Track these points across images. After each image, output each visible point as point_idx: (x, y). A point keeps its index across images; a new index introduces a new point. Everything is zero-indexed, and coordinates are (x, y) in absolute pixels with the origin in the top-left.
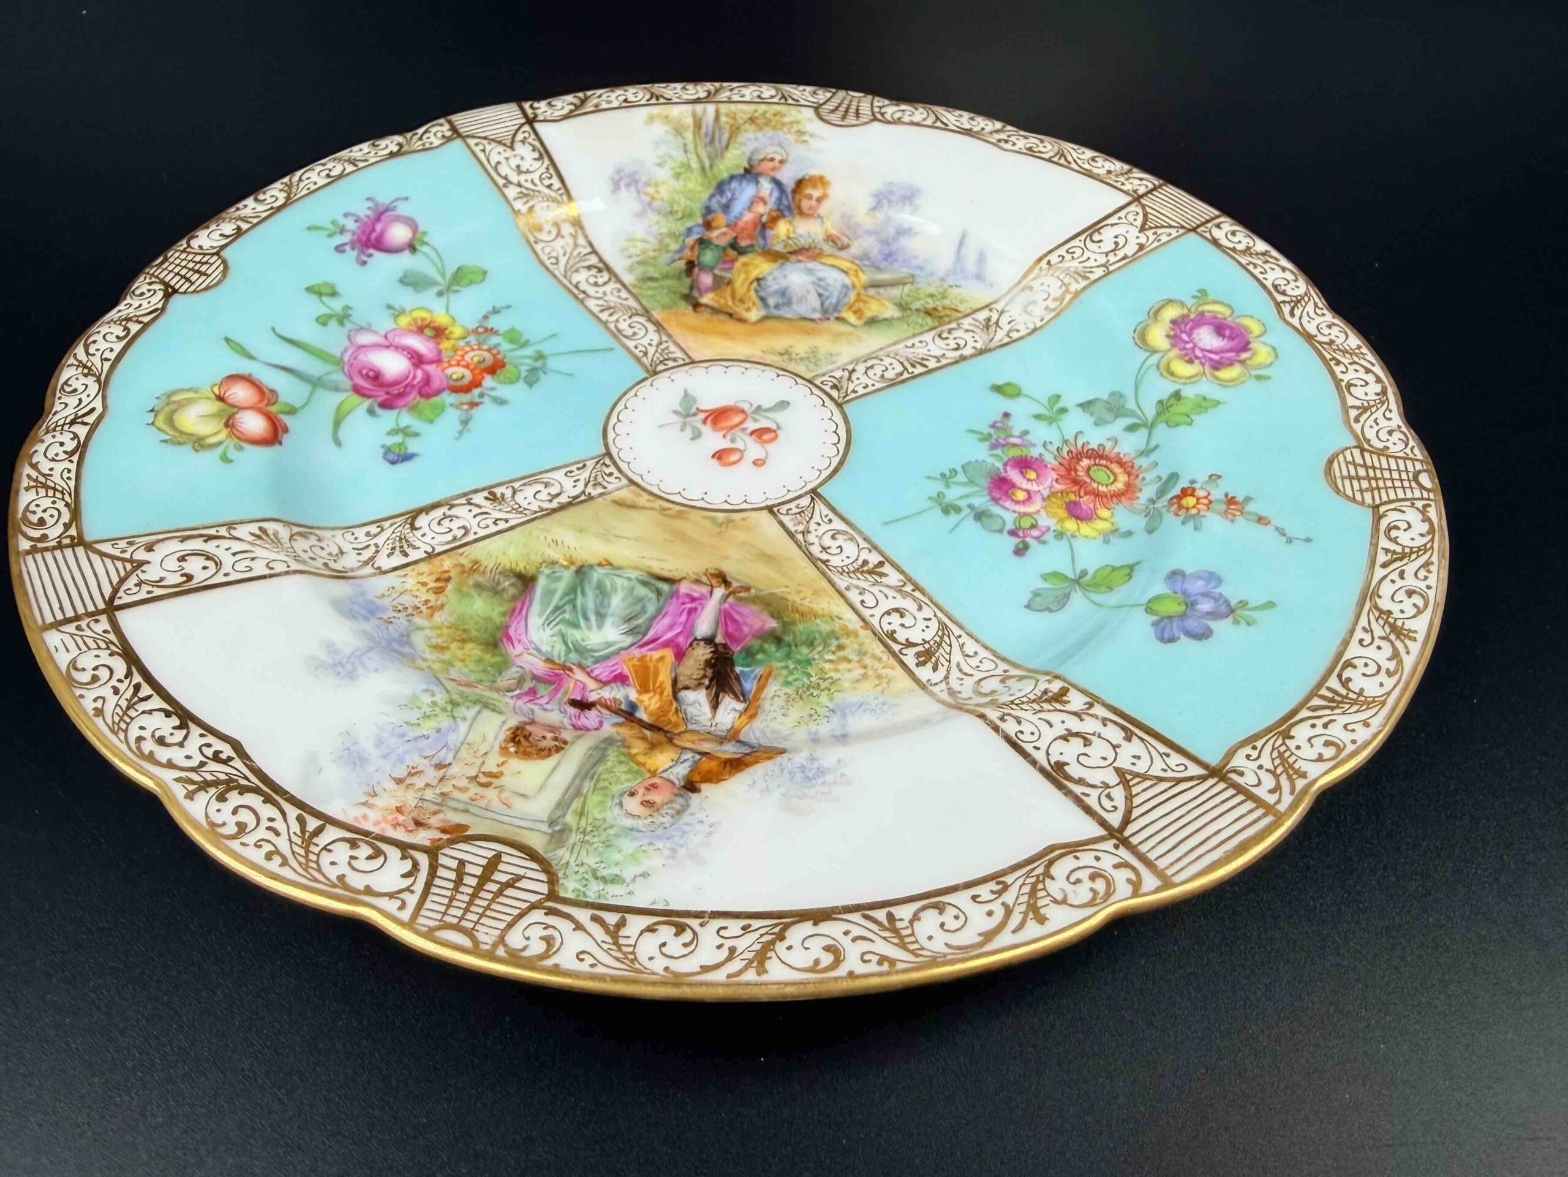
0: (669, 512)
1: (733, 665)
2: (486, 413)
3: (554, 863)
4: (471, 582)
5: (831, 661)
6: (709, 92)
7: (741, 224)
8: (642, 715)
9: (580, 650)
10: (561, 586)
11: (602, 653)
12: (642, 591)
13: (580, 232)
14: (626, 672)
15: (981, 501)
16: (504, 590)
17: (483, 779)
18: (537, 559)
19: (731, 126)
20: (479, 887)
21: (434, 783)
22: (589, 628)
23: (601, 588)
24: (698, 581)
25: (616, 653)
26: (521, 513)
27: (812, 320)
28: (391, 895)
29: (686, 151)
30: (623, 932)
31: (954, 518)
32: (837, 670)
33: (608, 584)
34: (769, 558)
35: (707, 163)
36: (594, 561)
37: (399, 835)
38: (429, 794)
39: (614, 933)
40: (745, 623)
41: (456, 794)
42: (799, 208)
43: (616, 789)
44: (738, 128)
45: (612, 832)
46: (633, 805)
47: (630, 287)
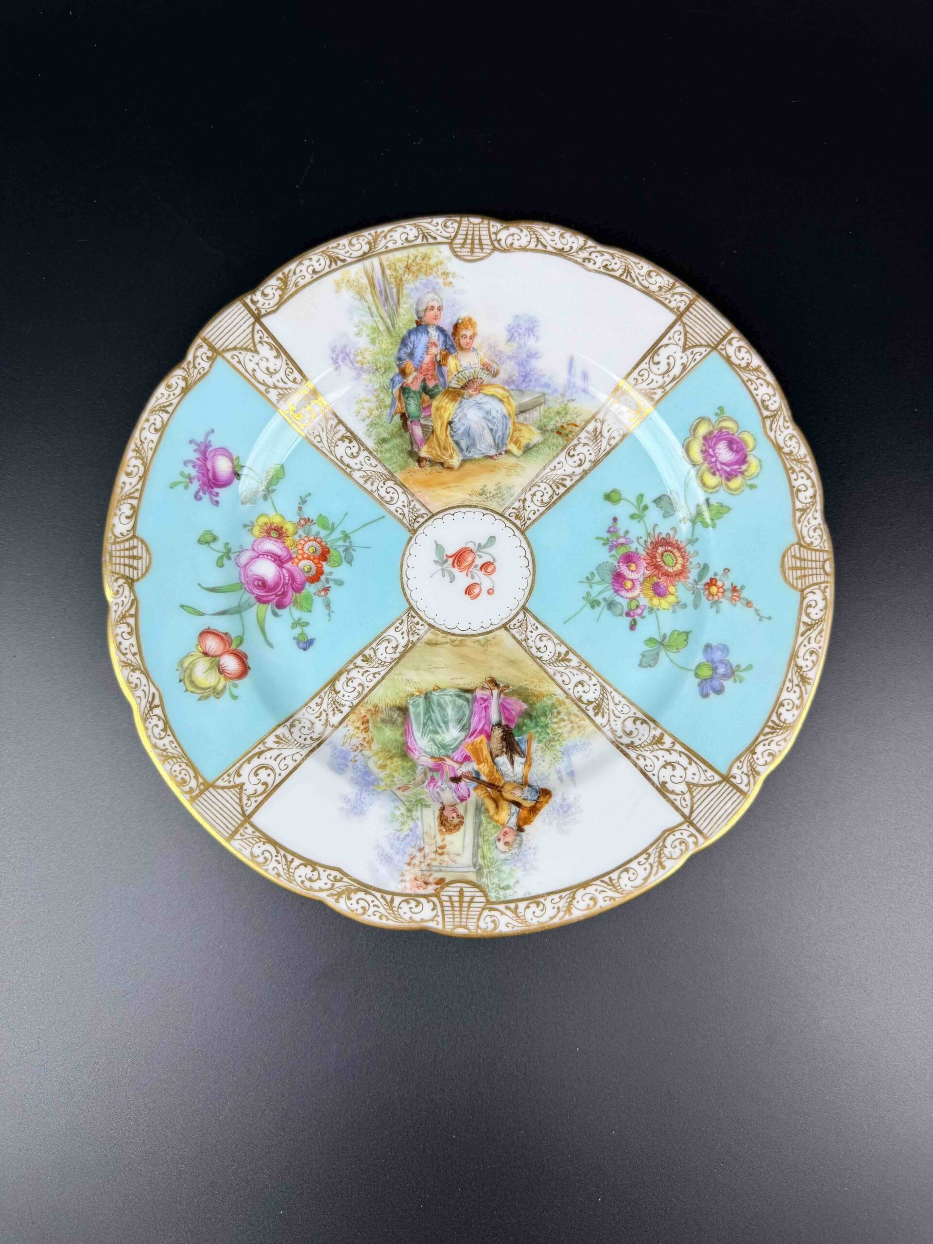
0: (456, 643)
1: (514, 737)
2: (335, 593)
3: (483, 886)
4: (379, 720)
5: (556, 723)
6: (369, 242)
8: (483, 778)
9: (444, 746)
10: (421, 709)
11: (454, 745)
12: (460, 702)
14: (468, 754)
15: (609, 594)
16: (396, 720)
17: (440, 851)
18: (403, 695)
19: (396, 278)
20: (461, 906)
21: (422, 860)
22: (443, 732)
23: (439, 705)
24: (483, 688)
25: (460, 744)
26: (383, 665)
27: (491, 457)
28: (432, 920)
29: (372, 315)
30: (519, 911)
31: (598, 610)
32: (560, 728)
33: (443, 702)
34: (512, 662)
35: (390, 324)
36: (430, 688)
37: (421, 891)
38: (424, 866)
39: (515, 911)
40: (513, 709)
41: (434, 863)
42: (459, 345)
43: (492, 839)
44: (401, 280)
45: (498, 863)
46: (501, 845)
47: (375, 453)
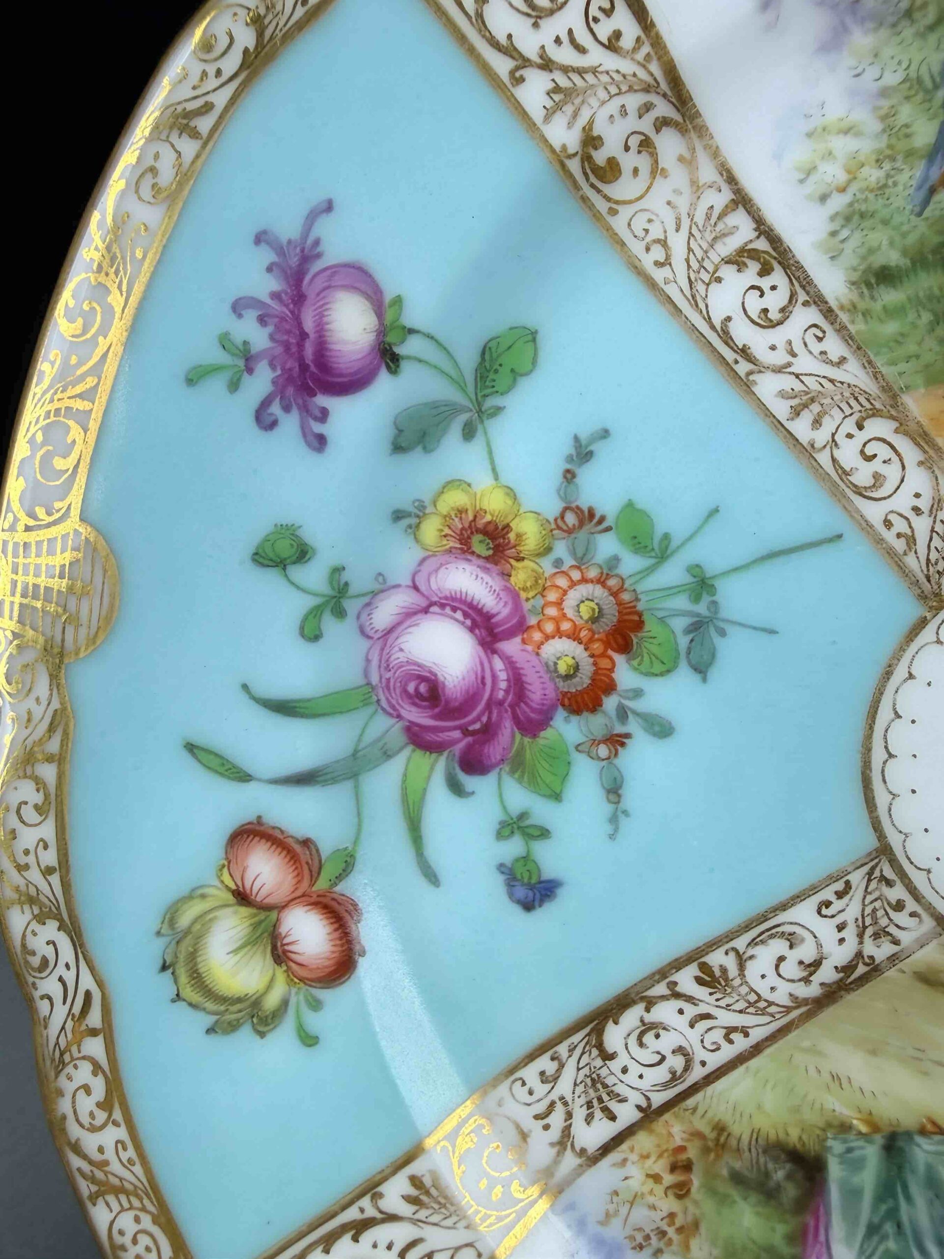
4: (725, 1173)
16: (780, 1187)
26: (763, 1012)
47: (844, 317)
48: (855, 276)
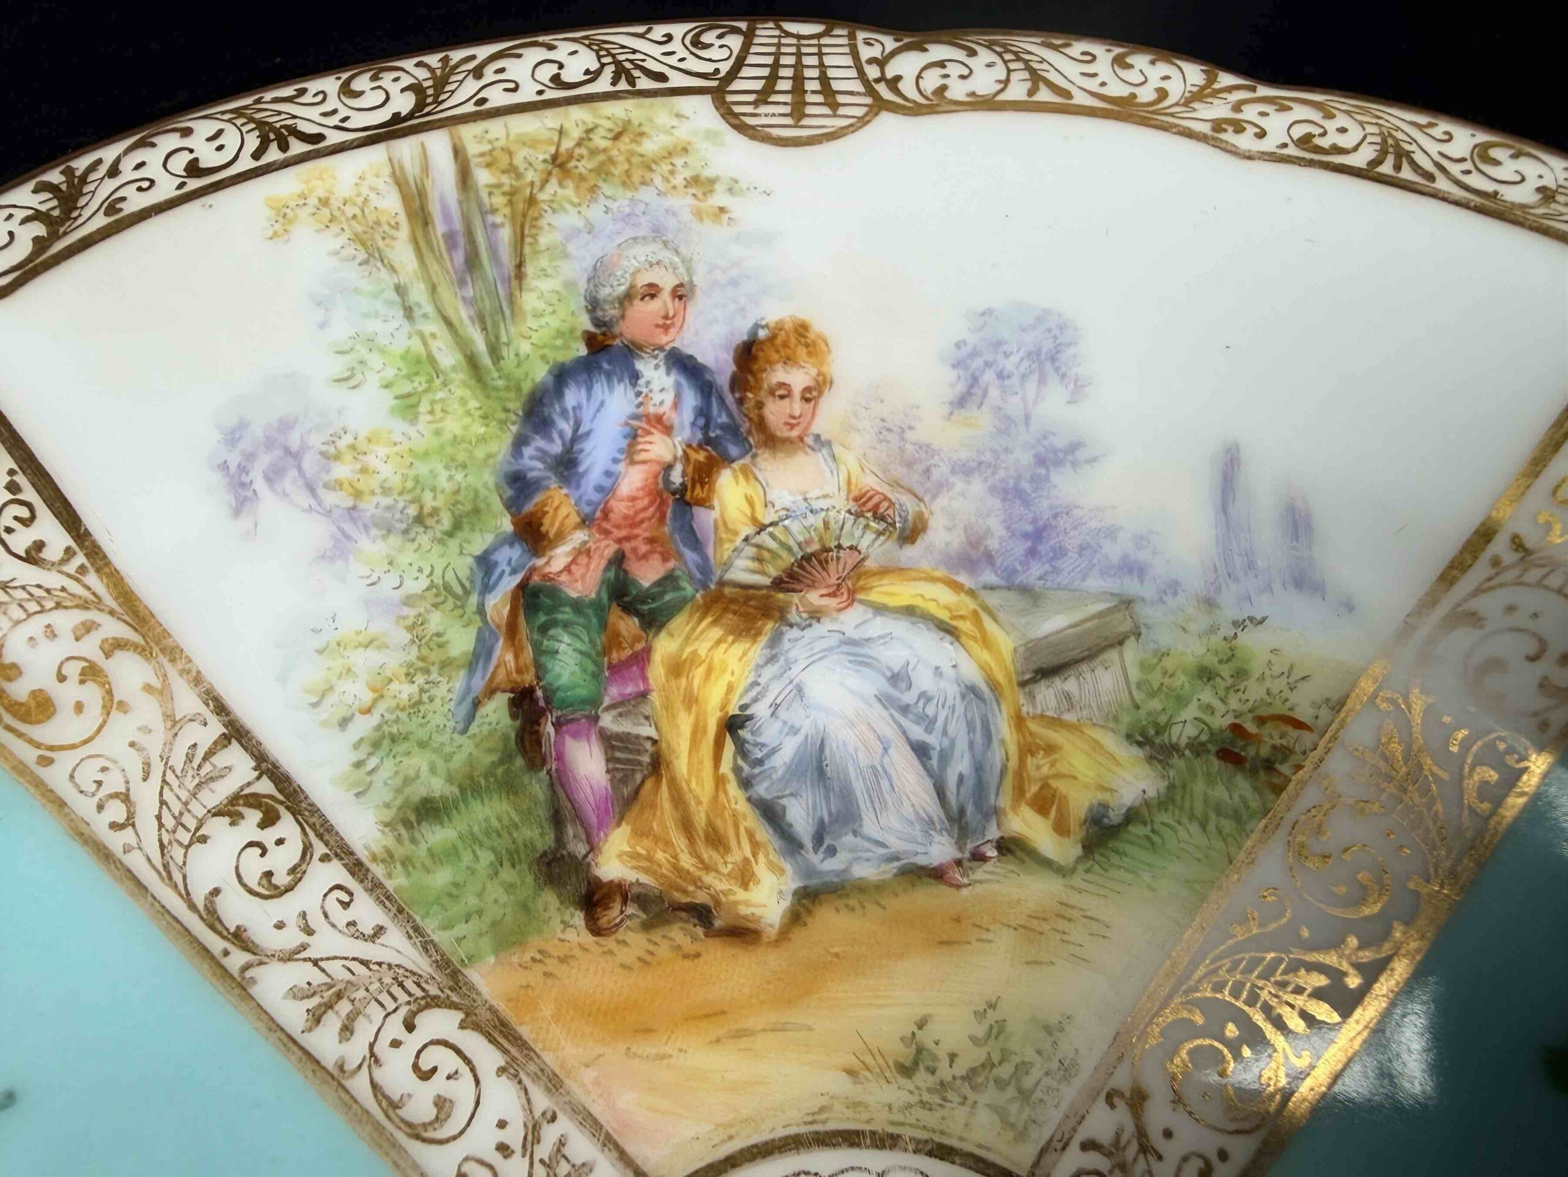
6: (416, 88)
7: (620, 508)
13: (172, 672)
19: (512, 194)
27: (937, 874)
29: (409, 312)
35: (480, 345)
42: (761, 425)
44: (532, 201)
47: (378, 871)
48: (388, 815)
